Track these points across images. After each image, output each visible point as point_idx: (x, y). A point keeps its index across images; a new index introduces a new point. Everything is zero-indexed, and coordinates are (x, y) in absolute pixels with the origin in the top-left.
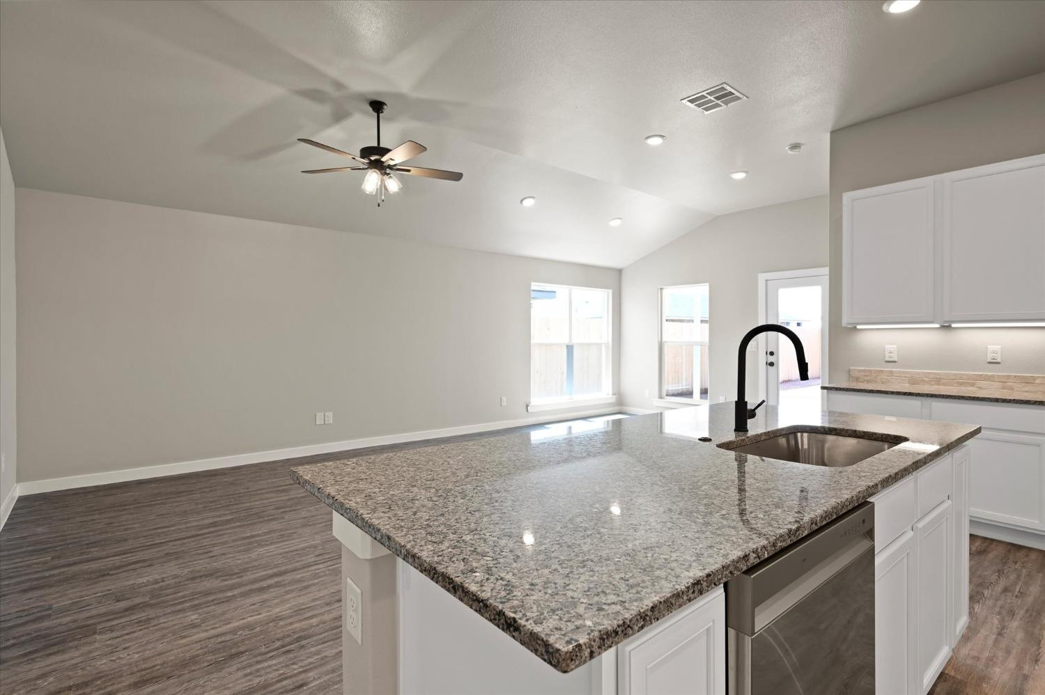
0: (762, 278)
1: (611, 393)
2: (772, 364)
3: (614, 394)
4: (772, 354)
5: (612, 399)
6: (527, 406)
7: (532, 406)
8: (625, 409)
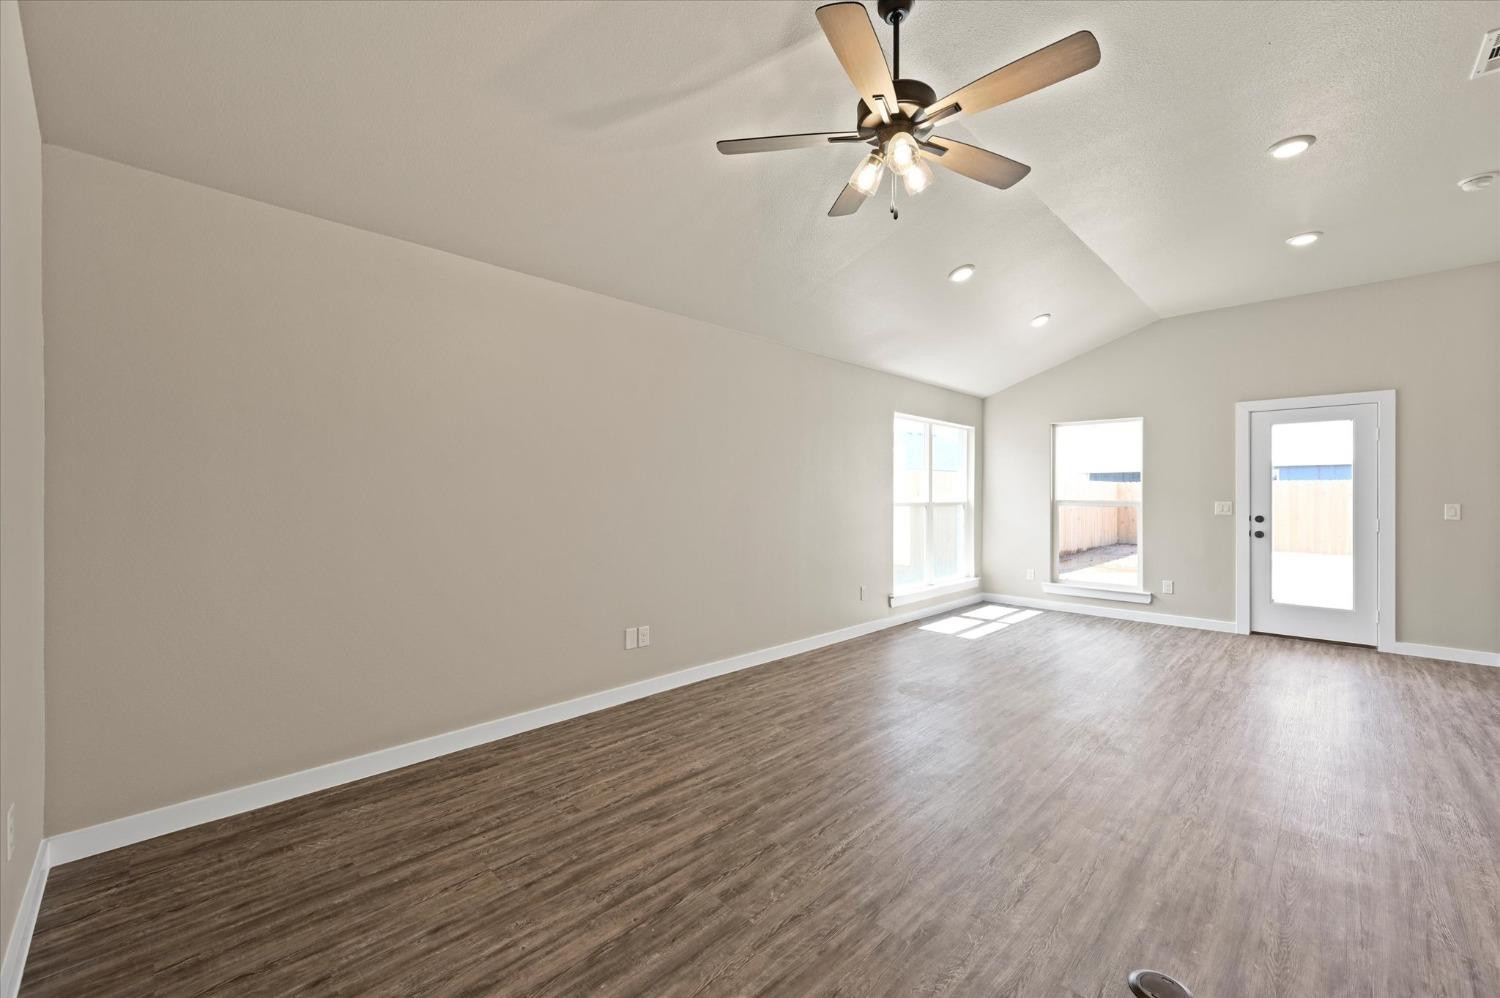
0: (1241, 410)
1: (973, 573)
2: (1260, 535)
3: (976, 576)
4: (1260, 519)
5: (974, 582)
6: (890, 598)
7: (898, 597)
8: (989, 596)
